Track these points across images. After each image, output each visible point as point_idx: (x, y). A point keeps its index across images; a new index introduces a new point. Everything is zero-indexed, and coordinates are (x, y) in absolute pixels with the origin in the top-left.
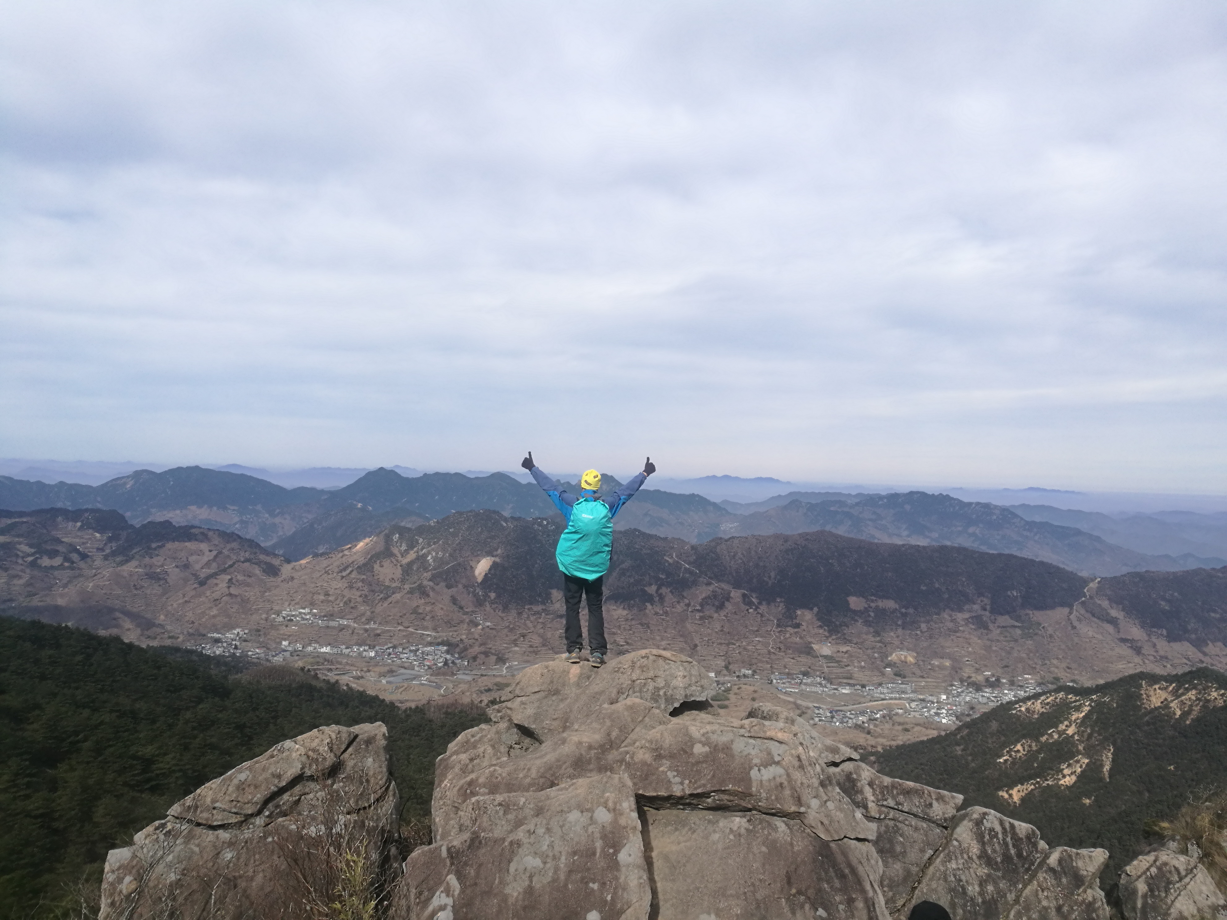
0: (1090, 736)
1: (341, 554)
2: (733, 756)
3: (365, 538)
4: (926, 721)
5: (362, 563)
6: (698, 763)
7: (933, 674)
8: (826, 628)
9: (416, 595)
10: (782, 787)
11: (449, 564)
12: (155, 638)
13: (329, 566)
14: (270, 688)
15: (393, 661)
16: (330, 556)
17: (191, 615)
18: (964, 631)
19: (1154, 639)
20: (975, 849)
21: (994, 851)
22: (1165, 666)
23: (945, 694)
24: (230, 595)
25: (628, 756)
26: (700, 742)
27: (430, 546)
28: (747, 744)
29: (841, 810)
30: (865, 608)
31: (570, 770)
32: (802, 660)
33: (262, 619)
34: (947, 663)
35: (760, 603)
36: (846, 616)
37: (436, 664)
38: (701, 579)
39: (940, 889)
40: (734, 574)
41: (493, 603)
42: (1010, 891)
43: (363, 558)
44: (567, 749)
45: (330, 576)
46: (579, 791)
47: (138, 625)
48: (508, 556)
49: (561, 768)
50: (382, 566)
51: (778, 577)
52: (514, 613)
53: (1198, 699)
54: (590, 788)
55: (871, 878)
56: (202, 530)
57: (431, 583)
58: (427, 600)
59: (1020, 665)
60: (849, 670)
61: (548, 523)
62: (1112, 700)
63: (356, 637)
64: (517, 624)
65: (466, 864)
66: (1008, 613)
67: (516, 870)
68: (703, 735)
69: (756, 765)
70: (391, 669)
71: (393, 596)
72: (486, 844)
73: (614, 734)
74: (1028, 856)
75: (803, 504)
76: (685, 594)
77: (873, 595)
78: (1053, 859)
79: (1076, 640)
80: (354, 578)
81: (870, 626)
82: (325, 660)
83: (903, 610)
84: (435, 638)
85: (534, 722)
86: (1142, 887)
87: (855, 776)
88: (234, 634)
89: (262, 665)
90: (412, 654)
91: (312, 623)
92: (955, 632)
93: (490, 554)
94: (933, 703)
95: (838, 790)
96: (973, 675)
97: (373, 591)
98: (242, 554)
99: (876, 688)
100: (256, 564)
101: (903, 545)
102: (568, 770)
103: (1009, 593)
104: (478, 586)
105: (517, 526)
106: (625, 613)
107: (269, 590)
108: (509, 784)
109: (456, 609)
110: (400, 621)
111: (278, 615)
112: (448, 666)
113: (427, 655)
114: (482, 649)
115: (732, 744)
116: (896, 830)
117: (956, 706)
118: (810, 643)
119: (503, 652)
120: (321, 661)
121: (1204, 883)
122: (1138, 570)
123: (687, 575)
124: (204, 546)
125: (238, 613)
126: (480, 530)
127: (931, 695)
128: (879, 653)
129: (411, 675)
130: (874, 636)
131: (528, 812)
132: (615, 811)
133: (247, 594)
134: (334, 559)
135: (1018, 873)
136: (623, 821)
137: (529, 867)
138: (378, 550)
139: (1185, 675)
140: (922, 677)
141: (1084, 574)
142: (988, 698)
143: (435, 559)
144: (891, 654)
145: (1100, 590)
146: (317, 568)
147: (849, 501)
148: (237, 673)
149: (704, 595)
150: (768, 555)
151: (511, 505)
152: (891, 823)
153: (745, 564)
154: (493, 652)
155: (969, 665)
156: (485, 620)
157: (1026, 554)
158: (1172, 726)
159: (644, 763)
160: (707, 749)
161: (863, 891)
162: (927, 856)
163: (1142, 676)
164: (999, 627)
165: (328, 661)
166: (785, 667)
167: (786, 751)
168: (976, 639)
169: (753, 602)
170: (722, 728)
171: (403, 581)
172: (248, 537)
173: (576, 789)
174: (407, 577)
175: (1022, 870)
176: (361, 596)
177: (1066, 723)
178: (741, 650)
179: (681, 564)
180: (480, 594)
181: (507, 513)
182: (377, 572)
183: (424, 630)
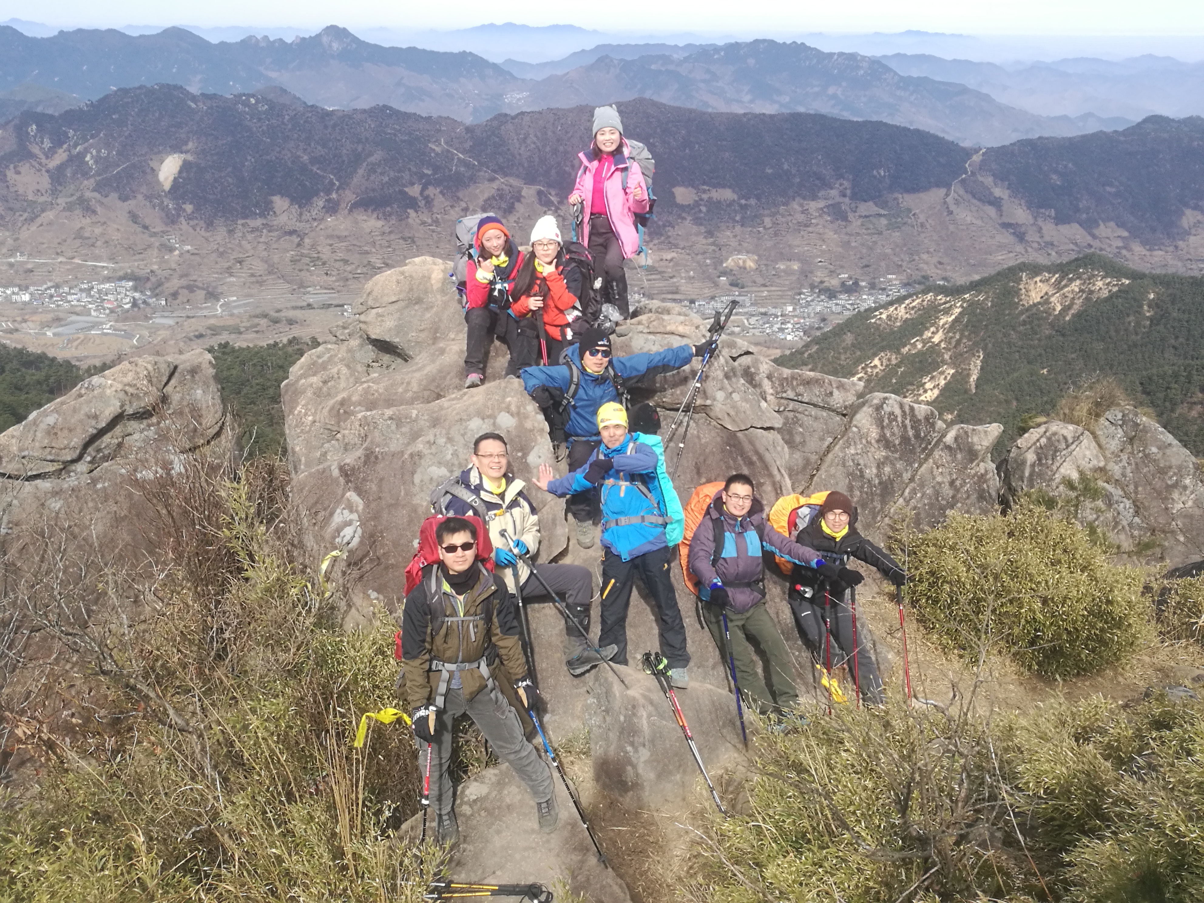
0: (958, 342)
4: (767, 338)
7: (778, 281)
9: (77, 212)
11: (119, 166)
15: (58, 306)
18: (817, 224)
19: (1040, 222)
20: (874, 433)
21: (893, 434)
22: (1049, 254)
23: (791, 304)
27: (87, 140)
28: (647, 340)
29: (746, 400)
30: (696, 201)
31: (456, 381)
34: (796, 266)
35: (561, 202)
36: (671, 213)
37: (121, 306)
38: (482, 173)
39: (838, 474)
40: (526, 165)
41: (190, 219)
42: (907, 470)
44: (448, 359)
48: (204, 151)
49: (445, 379)
50: (18, 173)
52: (222, 231)
53: (1081, 291)
54: (488, 396)
55: (778, 463)
57: (96, 195)
58: (94, 219)
59: (883, 264)
60: (674, 283)
61: (257, 101)
62: (986, 299)
64: (229, 245)
65: (364, 480)
66: (872, 198)
67: (422, 481)
70: (57, 316)
71: (43, 215)
72: (383, 459)
74: (926, 436)
75: (616, 62)
76: (460, 194)
77: (704, 184)
78: (949, 438)
79: (952, 228)
81: (701, 224)
83: (743, 202)
84: (114, 270)
85: (396, 335)
86: (1031, 457)
87: (753, 370)
90: (84, 295)
92: (806, 226)
93: (177, 148)
94: (777, 317)
95: (742, 381)
96: (826, 279)
97: (11, 209)
99: (708, 303)
101: (745, 115)
102: (453, 380)
103: (875, 172)
104: (166, 196)
105: (211, 108)
106: (380, 223)
108: (391, 399)
109: (140, 229)
110: (59, 251)
112: (139, 308)
113: (106, 294)
114: (184, 282)
116: (796, 421)
117: (804, 318)
119: (214, 284)
121: (1088, 448)
122: (1030, 136)
123: (462, 169)
126: (157, 115)
127: (775, 307)
128: (710, 258)
129: (87, 322)
130: (705, 237)
131: (423, 423)
132: (519, 415)
135: (915, 454)
136: (528, 425)
137: (435, 477)
138: (7, 149)
139: (1069, 263)
140: (764, 285)
141: (966, 144)
142: (843, 306)
143: (97, 159)
144: (727, 260)
145: (983, 166)
147: (675, 56)
149: (486, 196)
150: (570, 135)
151: (199, 77)
152: (791, 415)
153: (539, 150)
154: (201, 285)
155: (821, 267)
156: (183, 242)
157: (898, 120)
158: (1050, 324)
161: (771, 475)
162: (827, 443)
163: (1023, 267)
164: (860, 217)
168: (831, 233)
169: (552, 202)
171: (54, 192)
174: (59, 188)
175: (918, 450)
177: (933, 329)
179: (453, 154)
180: (171, 206)
181: (194, 89)
182: (11, 182)
183: (96, 260)
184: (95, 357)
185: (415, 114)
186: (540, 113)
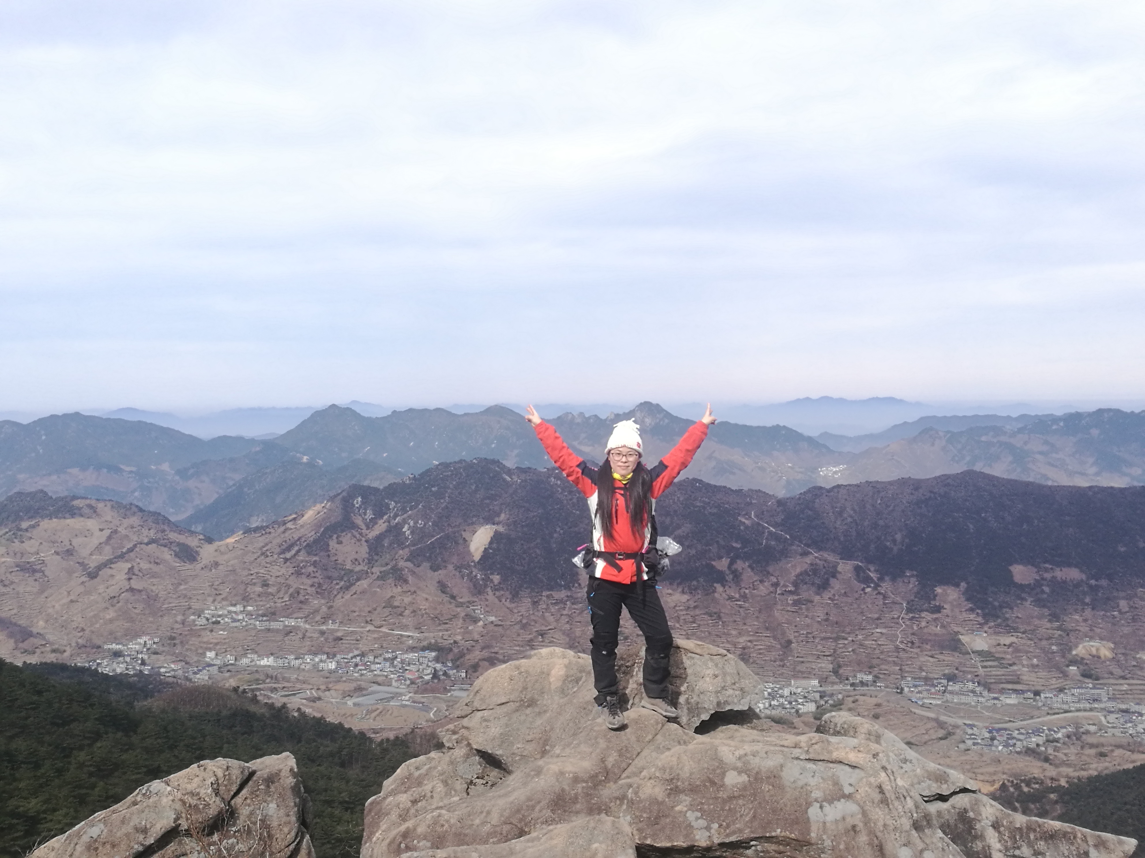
1: (282, 528)
2: (781, 788)
3: (315, 503)
4: (1131, 740)
5: (312, 539)
6: (731, 798)
8: (979, 611)
9: (390, 581)
10: (855, 831)
11: (433, 536)
12: (34, 653)
13: (267, 544)
14: (191, 717)
15: (362, 675)
16: (268, 530)
17: (80, 619)
24: (131, 590)
25: (630, 791)
26: (735, 769)
27: (406, 512)
28: (804, 769)
30: (1037, 581)
31: (548, 813)
32: (946, 659)
33: (176, 622)
35: (881, 579)
36: (1009, 593)
37: (422, 678)
38: (794, 547)
40: (842, 539)
41: (496, 590)
43: (313, 533)
44: (542, 782)
45: (268, 560)
46: (555, 842)
47: (11, 635)
48: (515, 522)
49: (533, 810)
50: (340, 543)
51: (907, 540)
52: (527, 602)
54: (570, 837)
56: (88, 502)
57: (409, 564)
58: (405, 588)
60: (1014, 671)
63: (309, 643)
64: (532, 617)
68: (740, 758)
69: (816, 800)
70: (359, 685)
71: (358, 583)
73: (610, 761)
75: (941, 434)
76: (771, 569)
77: (1047, 561)
80: (302, 561)
81: (1044, 606)
82: (267, 676)
83: (1093, 582)
84: (420, 640)
85: (500, 746)
87: (971, 814)
88: (140, 644)
89: (180, 685)
90: (388, 664)
91: (246, 625)
93: (489, 520)
95: (940, 833)
97: (329, 578)
98: (145, 532)
99: (1056, 695)
100: (165, 546)
101: (1090, 488)
102: (544, 811)
104: (475, 566)
105: (526, 481)
106: (685, 598)
107: (185, 581)
108: (460, 835)
109: (447, 599)
110: (369, 619)
111: (199, 616)
112: (439, 680)
113: (409, 664)
114: (485, 654)
115: (782, 770)
118: (957, 633)
120: (262, 677)
123: (773, 543)
124: (92, 524)
125: (144, 614)
126: (473, 487)
127: (1138, 704)
128: (1057, 644)
129: (388, 693)
130: (1050, 621)
133: (154, 588)
134: (272, 535)
138: (333, 520)
140: (1124, 678)
143: (414, 530)
144: (1076, 647)
146: (250, 548)
147: (1008, 427)
148: (146, 697)
149: (798, 570)
150: (891, 508)
151: (516, 452)
153: (857, 524)
156: (488, 613)
159: (654, 801)
160: (744, 778)
165: (272, 677)
166: (921, 669)
167: (862, 779)
169: (872, 578)
170: (767, 748)
171: (371, 562)
172: (152, 509)
173: (551, 839)
174: (376, 557)
176: (312, 586)
178: (855, 647)
179: (763, 527)
180: (479, 576)
181: (510, 463)
182: (333, 551)
183: (402, 629)
184: (391, 729)
185: (725, 487)
186: (858, 486)
